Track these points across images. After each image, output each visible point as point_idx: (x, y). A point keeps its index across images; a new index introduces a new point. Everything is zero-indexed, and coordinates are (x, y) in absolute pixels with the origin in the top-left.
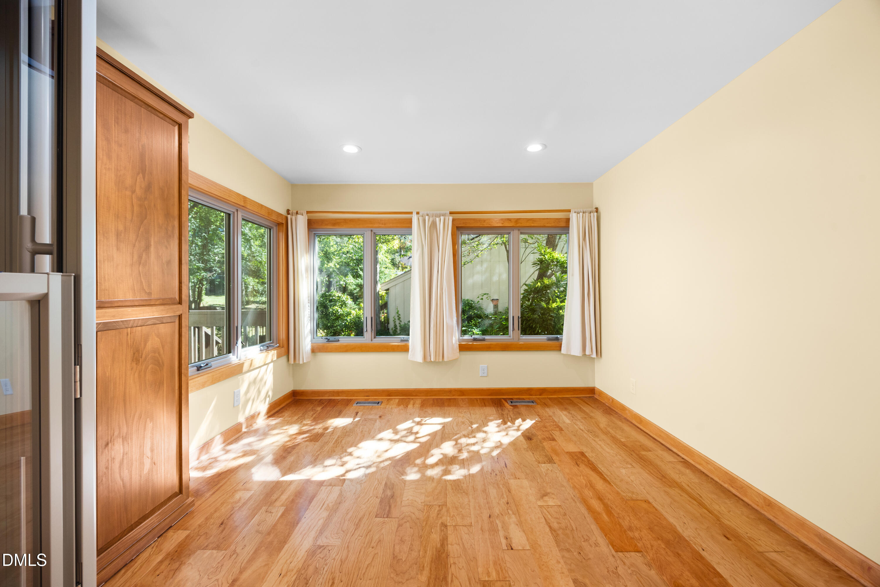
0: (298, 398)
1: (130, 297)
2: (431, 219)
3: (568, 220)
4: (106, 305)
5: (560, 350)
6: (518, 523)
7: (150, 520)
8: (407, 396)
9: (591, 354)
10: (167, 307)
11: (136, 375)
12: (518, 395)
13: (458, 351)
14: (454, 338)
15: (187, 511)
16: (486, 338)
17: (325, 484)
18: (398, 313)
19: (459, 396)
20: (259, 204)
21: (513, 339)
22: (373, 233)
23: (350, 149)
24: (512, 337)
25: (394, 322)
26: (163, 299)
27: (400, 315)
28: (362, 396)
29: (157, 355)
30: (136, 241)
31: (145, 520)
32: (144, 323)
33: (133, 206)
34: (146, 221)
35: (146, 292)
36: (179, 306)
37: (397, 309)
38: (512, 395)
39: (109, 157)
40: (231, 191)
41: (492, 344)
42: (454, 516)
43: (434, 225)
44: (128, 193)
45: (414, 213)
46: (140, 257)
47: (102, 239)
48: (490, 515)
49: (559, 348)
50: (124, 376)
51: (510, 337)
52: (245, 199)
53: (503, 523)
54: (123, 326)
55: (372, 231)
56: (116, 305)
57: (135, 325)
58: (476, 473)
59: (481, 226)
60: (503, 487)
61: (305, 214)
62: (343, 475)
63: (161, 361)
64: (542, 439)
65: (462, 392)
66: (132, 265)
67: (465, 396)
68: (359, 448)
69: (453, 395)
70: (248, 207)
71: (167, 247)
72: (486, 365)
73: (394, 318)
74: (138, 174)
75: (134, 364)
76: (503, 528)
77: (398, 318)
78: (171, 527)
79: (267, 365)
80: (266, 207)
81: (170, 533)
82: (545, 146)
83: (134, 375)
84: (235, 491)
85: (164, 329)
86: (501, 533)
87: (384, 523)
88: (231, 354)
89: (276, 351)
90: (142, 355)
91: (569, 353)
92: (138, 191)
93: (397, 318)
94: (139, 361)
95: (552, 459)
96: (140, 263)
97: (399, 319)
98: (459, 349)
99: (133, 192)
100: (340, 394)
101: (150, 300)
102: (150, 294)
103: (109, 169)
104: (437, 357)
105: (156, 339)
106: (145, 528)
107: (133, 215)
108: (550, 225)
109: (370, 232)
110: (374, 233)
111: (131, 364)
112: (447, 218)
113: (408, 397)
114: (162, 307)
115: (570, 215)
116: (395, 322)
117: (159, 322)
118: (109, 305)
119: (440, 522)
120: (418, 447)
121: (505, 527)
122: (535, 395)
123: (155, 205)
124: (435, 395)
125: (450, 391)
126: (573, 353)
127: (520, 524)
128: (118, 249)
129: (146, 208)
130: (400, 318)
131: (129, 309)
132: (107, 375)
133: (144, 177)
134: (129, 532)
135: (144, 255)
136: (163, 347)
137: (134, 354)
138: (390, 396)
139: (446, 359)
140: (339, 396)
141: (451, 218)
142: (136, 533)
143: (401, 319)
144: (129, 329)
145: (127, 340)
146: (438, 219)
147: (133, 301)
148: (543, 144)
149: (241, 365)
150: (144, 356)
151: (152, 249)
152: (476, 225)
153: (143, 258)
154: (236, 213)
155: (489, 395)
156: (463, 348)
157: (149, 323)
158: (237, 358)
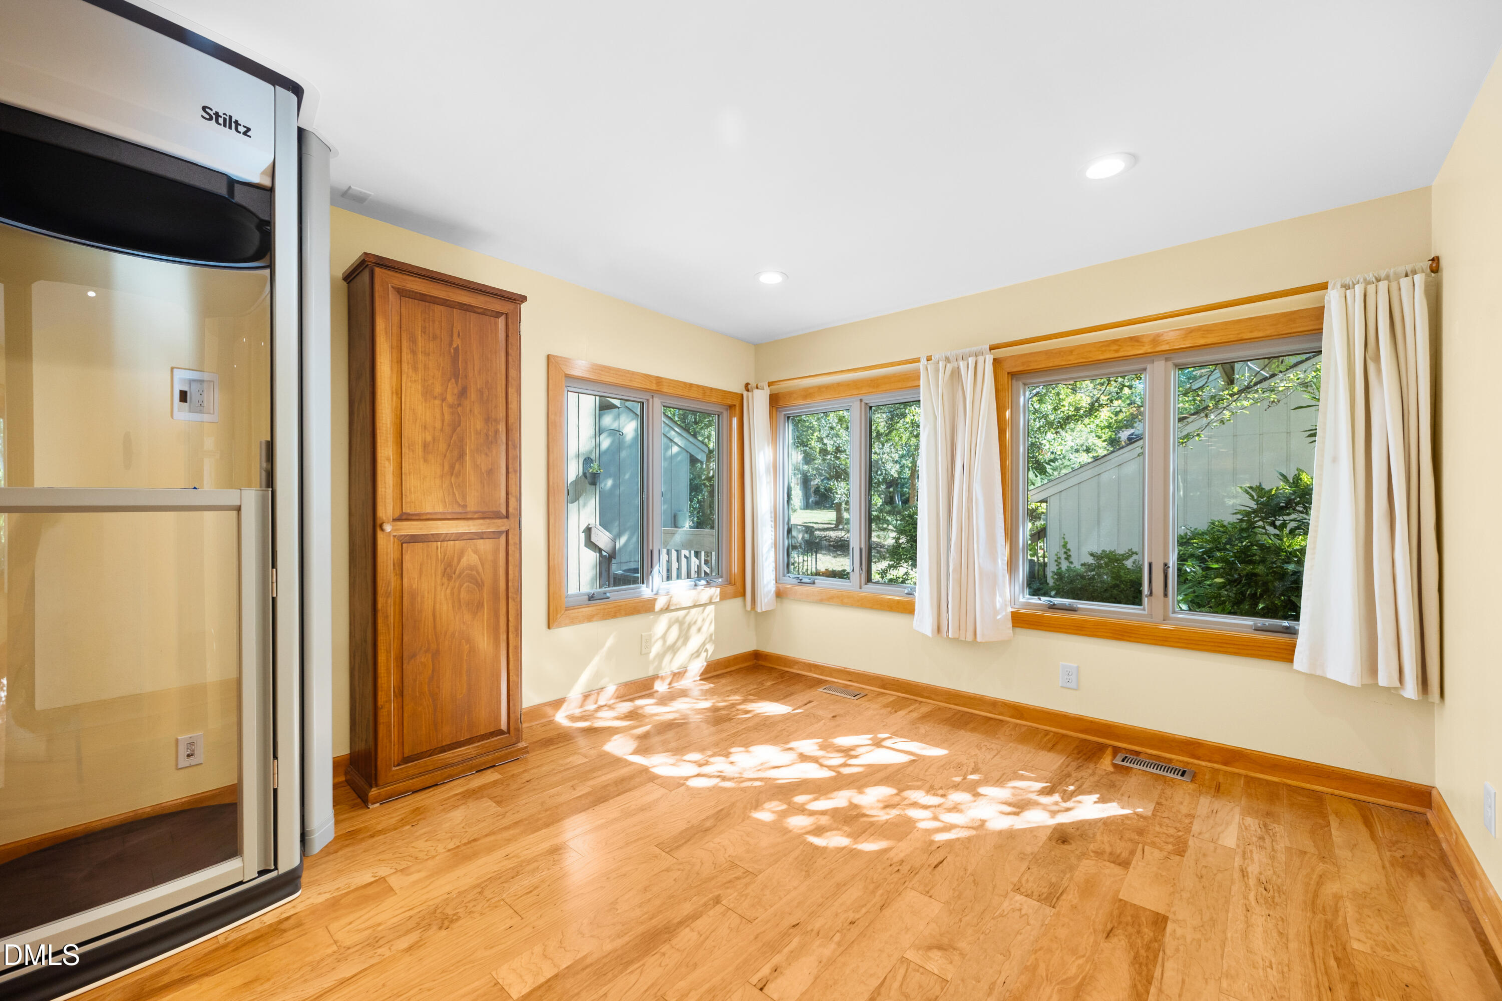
0: (760, 662)
1: (440, 509)
2: (949, 367)
3: (1318, 314)
4: (414, 518)
5: (1291, 661)
6: (826, 960)
7: (466, 750)
8: (914, 695)
9: (1398, 684)
10: (488, 521)
11: (448, 591)
12: (1159, 749)
13: (1011, 625)
14: (998, 599)
15: (517, 756)
16: (1079, 606)
17: (659, 781)
18: (1065, 546)
19: (1012, 717)
20: (685, 383)
21: (1151, 615)
22: (863, 403)
23: (771, 278)
24: (1146, 612)
25: (1056, 563)
26: (483, 513)
27: (1069, 550)
28: (843, 680)
29: (474, 573)
30: (447, 451)
31: (460, 747)
32: (459, 537)
33: (443, 414)
34: (459, 428)
35: (459, 505)
36: (505, 520)
37: (1064, 538)
38: (1142, 745)
39: (415, 369)
40: (633, 373)
41: (1090, 621)
42: (747, 895)
43: (956, 375)
44: (437, 402)
45: (922, 360)
46: (452, 467)
47: (407, 451)
48: (799, 924)
49: (1286, 654)
50: (433, 591)
51: (1144, 610)
52: (659, 380)
53: (804, 946)
54: (433, 540)
55: (861, 400)
56: (424, 517)
57: (447, 539)
58: (867, 852)
59: (1063, 363)
60: (882, 895)
61: (766, 387)
62: (687, 778)
63: (479, 580)
64: (1094, 852)
65: (1019, 711)
66: (442, 477)
67: (1026, 720)
68: (747, 751)
69: (1001, 714)
70: (665, 390)
71: (486, 454)
72: (1076, 665)
73: (1057, 555)
74: (449, 380)
75: (445, 580)
76: (792, 953)
77: (1065, 556)
78: (494, 766)
79: (702, 608)
80: (698, 386)
81: (489, 771)
82: (1134, 158)
83: (445, 591)
84: (575, 753)
85: (484, 546)
86: (778, 959)
87: (656, 857)
88: (644, 585)
89: (719, 589)
90: (455, 571)
91: (1319, 673)
92: (450, 398)
93: (1063, 556)
94: (452, 577)
95: (1061, 894)
96: (452, 474)
97: (1068, 558)
98: (1013, 623)
99: (444, 400)
100: (813, 669)
101: (466, 513)
102: (465, 506)
103: (415, 381)
104: (963, 632)
105: (473, 556)
106: (458, 755)
107: (443, 424)
108: (1261, 334)
109: (859, 402)
110: (866, 404)
111: (442, 579)
112: (981, 359)
113: (915, 698)
114: (481, 521)
115: (1326, 298)
116: (1060, 563)
117: (477, 537)
118: (417, 518)
119: (717, 893)
120: (831, 778)
121: (797, 955)
122: (1209, 761)
123: (471, 411)
124: (963, 706)
125: (995, 704)
126: (1331, 675)
127: (828, 964)
128: (425, 461)
129: (459, 415)
130: (1070, 556)
131: (439, 523)
132: (414, 587)
133: (457, 382)
134: (441, 753)
135: (457, 466)
136: (482, 565)
137: (445, 569)
138: (885, 688)
139: (979, 639)
140: (811, 671)
141: (989, 358)
142: (448, 756)
143: (1072, 560)
144: (439, 543)
145: (437, 555)
146: (962, 365)
147: (444, 513)
148: (1126, 153)
149: (653, 601)
150: (457, 572)
151: (468, 458)
152: (1051, 365)
153: (456, 468)
154: (651, 400)
155: (1081, 731)
156: (1020, 620)
157: (465, 537)
158: (652, 591)
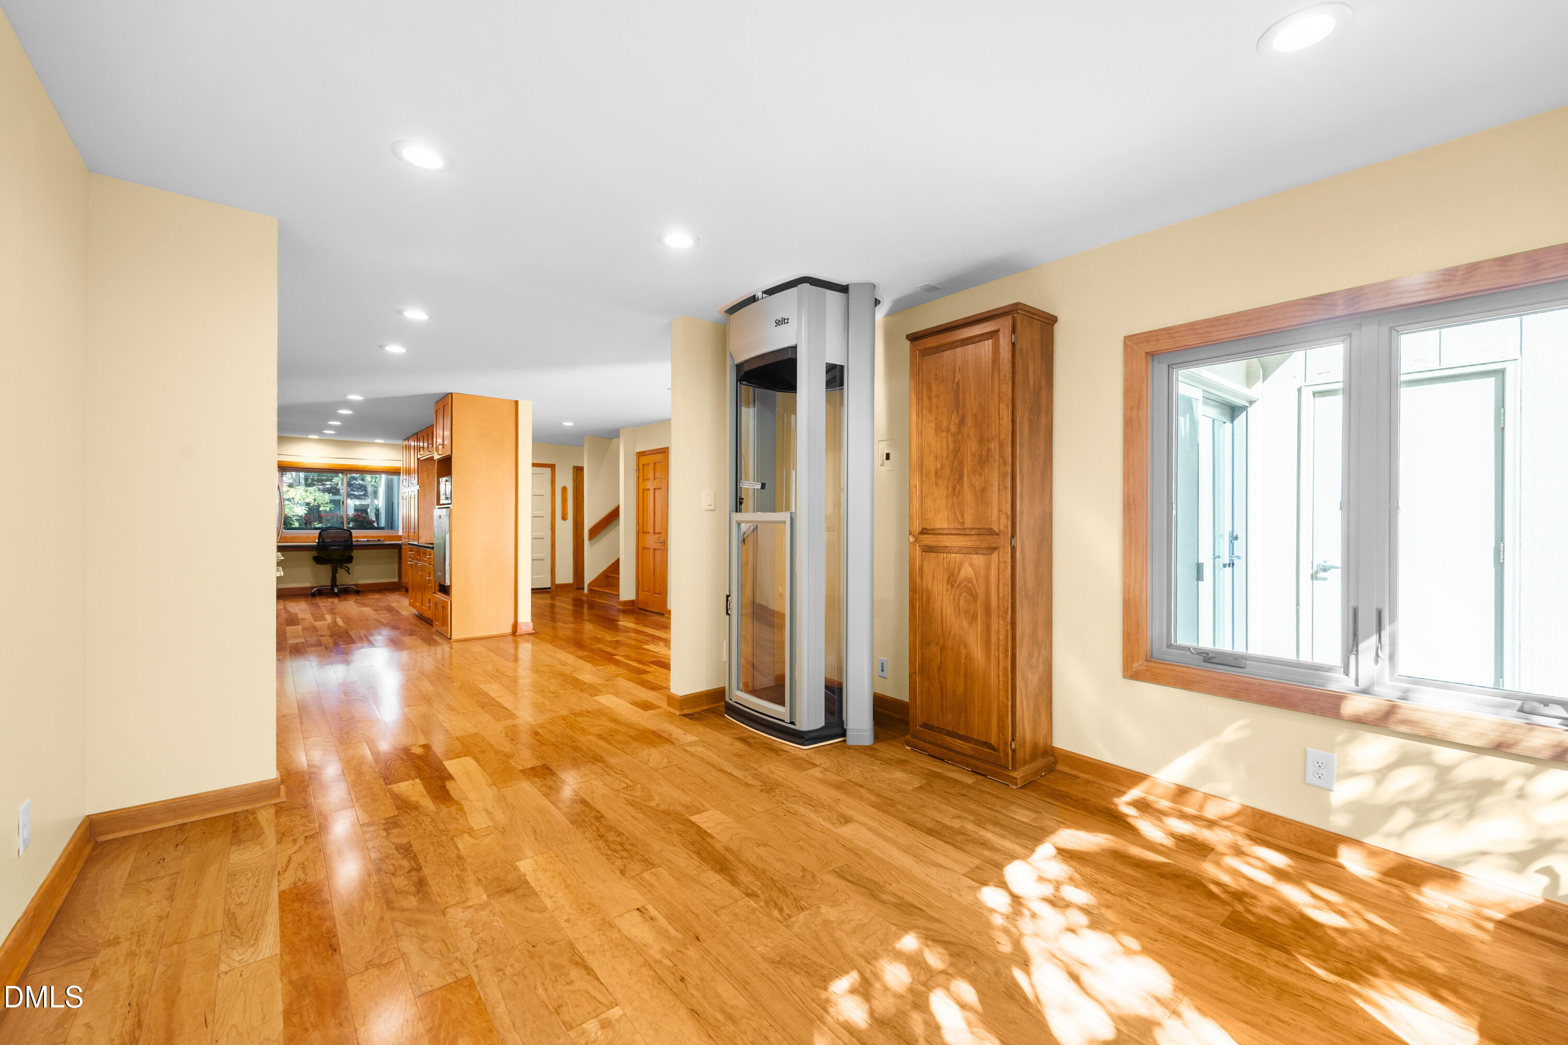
1: (947, 525)
6: (645, 948)
7: (965, 745)
10: (981, 537)
11: (951, 597)
15: (1007, 781)
26: (978, 530)
29: (970, 585)
30: (951, 475)
31: (959, 739)
32: (959, 550)
33: (948, 444)
34: (959, 453)
35: (959, 523)
36: (997, 537)
44: (944, 434)
46: (954, 489)
48: (699, 940)
50: (941, 594)
53: (669, 938)
56: (937, 532)
57: (951, 551)
63: (974, 592)
66: (947, 497)
71: (980, 474)
74: (953, 413)
75: (949, 587)
76: (666, 931)
78: (985, 776)
83: (949, 596)
85: (978, 560)
86: (663, 922)
88: (1341, 670)
90: (956, 580)
92: (953, 429)
94: (954, 585)
96: (954, 495)
99: (949, 431)
101: (964, 529)
102: (963, 523)
103: (930, 421)
105: (970, 569)
106: (959, 746)
107: (948, 452)
111: (947, 586)
114: (977, 537)
117: (973, 552)
119: (763, 897)
121: (662, 933)
123: (968, 436)
127: (640, 949)
128: (937, 485)
129: (959, 442)
131: (946, 537)
133: (958, 413)
135: (958, 486)
136: (976, 578)
137: (949, 578)
142: (951, 740)
144: (946, 554)
145: (944, 565)
147: (950, 529)
150: (958, 582)
151: (965, 479)
153: (957, 489)
157: (964, 550)
